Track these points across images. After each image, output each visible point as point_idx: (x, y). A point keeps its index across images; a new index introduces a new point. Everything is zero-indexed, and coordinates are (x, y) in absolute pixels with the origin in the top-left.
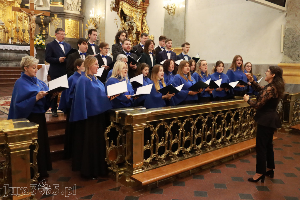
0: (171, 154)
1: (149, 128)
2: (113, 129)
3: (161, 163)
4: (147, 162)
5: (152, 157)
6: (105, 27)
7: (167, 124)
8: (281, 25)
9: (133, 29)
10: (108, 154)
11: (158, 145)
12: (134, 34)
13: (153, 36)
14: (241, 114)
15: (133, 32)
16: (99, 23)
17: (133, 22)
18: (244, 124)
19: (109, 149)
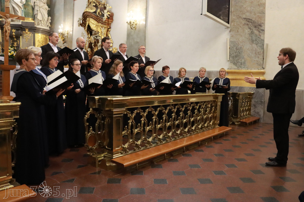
0: (146, 140)
1: (127, 115)
2: (92, 115)
3: (138, 149)
4: (125, 148)
5: (130, 143)
6: (72, 42)
7: (143, 112)
8: (227, 39)
9: (98, 42)
10: (87, 140)
11: (135, 131)
12: (99, 46)
13: (116, 48)
14: (203, 107)
15: (98, 45)
16: (67, 37)
17: (98, 36)
18: (205, 117)
19: (89, 134)
